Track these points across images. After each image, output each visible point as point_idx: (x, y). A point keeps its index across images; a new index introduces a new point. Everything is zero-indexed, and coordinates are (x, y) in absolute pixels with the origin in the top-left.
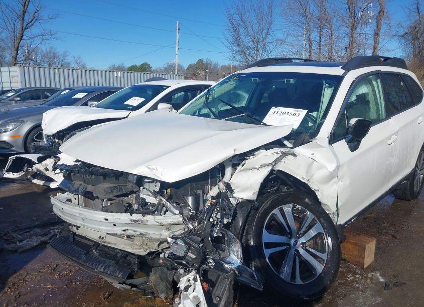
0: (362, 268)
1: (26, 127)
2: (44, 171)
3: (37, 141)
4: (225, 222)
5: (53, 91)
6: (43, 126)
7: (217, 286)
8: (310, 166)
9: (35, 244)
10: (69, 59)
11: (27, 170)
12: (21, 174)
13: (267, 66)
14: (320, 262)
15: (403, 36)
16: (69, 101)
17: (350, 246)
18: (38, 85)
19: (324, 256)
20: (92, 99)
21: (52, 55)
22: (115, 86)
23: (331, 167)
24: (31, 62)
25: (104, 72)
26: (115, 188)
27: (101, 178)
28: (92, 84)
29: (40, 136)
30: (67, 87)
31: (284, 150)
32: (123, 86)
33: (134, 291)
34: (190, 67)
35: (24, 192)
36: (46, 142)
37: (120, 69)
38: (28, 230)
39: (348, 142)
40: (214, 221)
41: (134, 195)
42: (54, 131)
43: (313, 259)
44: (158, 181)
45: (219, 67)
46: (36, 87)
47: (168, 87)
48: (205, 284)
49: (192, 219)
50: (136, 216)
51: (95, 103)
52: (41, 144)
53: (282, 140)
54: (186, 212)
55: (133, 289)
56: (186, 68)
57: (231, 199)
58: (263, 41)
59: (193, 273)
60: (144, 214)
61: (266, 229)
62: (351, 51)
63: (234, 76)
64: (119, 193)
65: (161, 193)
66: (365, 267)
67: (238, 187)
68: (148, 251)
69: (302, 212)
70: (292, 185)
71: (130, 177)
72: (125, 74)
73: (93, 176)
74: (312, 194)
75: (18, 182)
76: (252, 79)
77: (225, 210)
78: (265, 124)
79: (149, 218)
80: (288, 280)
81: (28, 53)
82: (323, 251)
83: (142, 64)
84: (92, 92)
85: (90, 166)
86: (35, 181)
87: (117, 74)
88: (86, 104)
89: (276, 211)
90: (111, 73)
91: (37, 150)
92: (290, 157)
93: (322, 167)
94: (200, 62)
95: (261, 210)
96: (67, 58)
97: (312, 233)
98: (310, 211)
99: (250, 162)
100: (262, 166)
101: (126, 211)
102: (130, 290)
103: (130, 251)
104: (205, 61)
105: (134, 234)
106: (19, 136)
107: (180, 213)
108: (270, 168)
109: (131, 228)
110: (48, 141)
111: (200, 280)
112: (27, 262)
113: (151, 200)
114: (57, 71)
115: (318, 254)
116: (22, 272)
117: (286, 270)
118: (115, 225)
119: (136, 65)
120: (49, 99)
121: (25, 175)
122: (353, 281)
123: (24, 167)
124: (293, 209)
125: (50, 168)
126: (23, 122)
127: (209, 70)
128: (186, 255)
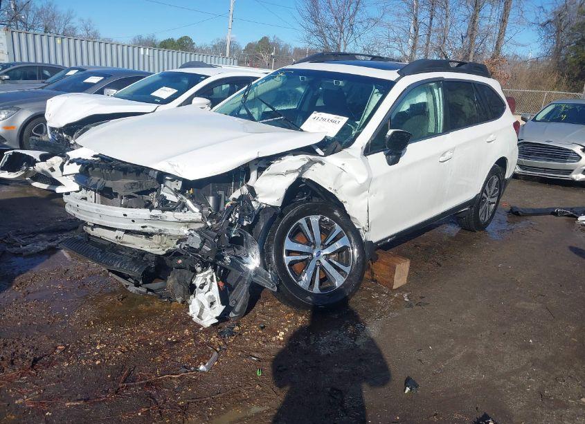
0: (391, 288)
1: (23, 117)
2: (49, 172)
3: (37, 136)
4: (245, 224)
5: (55, 69)
6: (47, 117)
7: (235, 290)
8: (339, 175)
9: (42, 249)
10: (75, 22)
11: (27, 169)
12: (20, 173)
13: (323, 62)
14: (342, 275)
15: (544, 25)
16: (78, 86)
17: (382, 266)
18: (32, 60)
19: (347, 270)
20: (111, 86)
21: (50, 15)
22: (141, 70)
23: (362, 179)
24: (19, 24)
25: (125, 48)
26: (135, 184)
27: (121, 173)
28: (109, 64)
29: (41, 129)
30: (73, 65)
31: (311, 157)
32: (151, 71)
33: (149, 295)
34: (250, 46)
35: (23, 196)
36: (50, 137)
37: (150, 44)
38: (31, 235)
39: (387, 155)
40: (232, 221)
41: (155, 193)
42: (62, 124)
43: (335, 270)
44: (180, 179)
45: (291, 50)
46: (29, 63)
47: (207, 77)
48: (220, 283)
49: (210, 217)
50: (155, 212)
51: (114, 91)
52: (44, 138)
53: (314, 147)
54: (206, 210)
55: (149, 293)
56: (244, 48)
57: (253, 203)
58: (349, 19)
59: (210, 270)
60: (163, 211)
61: (289, 237)
62: (472, 41)
63: (281, 71)
64: (139, 190)
65: (182, 191)
66: (394, 287)
67: (261, 192)
68: (167, 250)
69: (330, 224)
70: (323, 197)
71: (151, 173)
72: (156, 51)
73: (113, 171)
74: (340, 206)
75: (14, 184)
76: (300, 77)
77: (243, 211)
78: (302, 130)
79: (168, 213)
80: (306, 287)
81: (15, 9)
82: (347, 265)
83: (181, 39)
84: (110, 76)
85: (111, 160)
86: (36, 184)
87: (144, 53)
88: (101, 92)
89: (302, 221)
90: (136, 49)
91: (39, 146)
92: (318, 165)
93: (351, 178)
94: (265, 40)
95: (286, 217)
96: (72, 21)
97: (338, 245)
98: (338, 224)
99: (276, 166)
100: (288, 172)
101: (146, 207)
102: (145, 294)
103: (148, 250)
104: (271, 40)
105: (153, 231)
106: (14, 128)
107: (200, 212)
108: (296, 175)
109: (150, 224)
110: (53, 136)
111: (217, 279)
112: (33, 265)
113: (171, 197)
114: (59, 41)
115: (341, 266)
116: (29, 273)
117: (305, 278)
118: (133, 221)
119: (173, 39)
120: (49, 80)
121: (24, 176)
122: (377, 299)
123: (22, 165)
124: (320, 221)
125: (57, 167)
126: (18, 109)
127: (276, 53)
128: (201, 247)
